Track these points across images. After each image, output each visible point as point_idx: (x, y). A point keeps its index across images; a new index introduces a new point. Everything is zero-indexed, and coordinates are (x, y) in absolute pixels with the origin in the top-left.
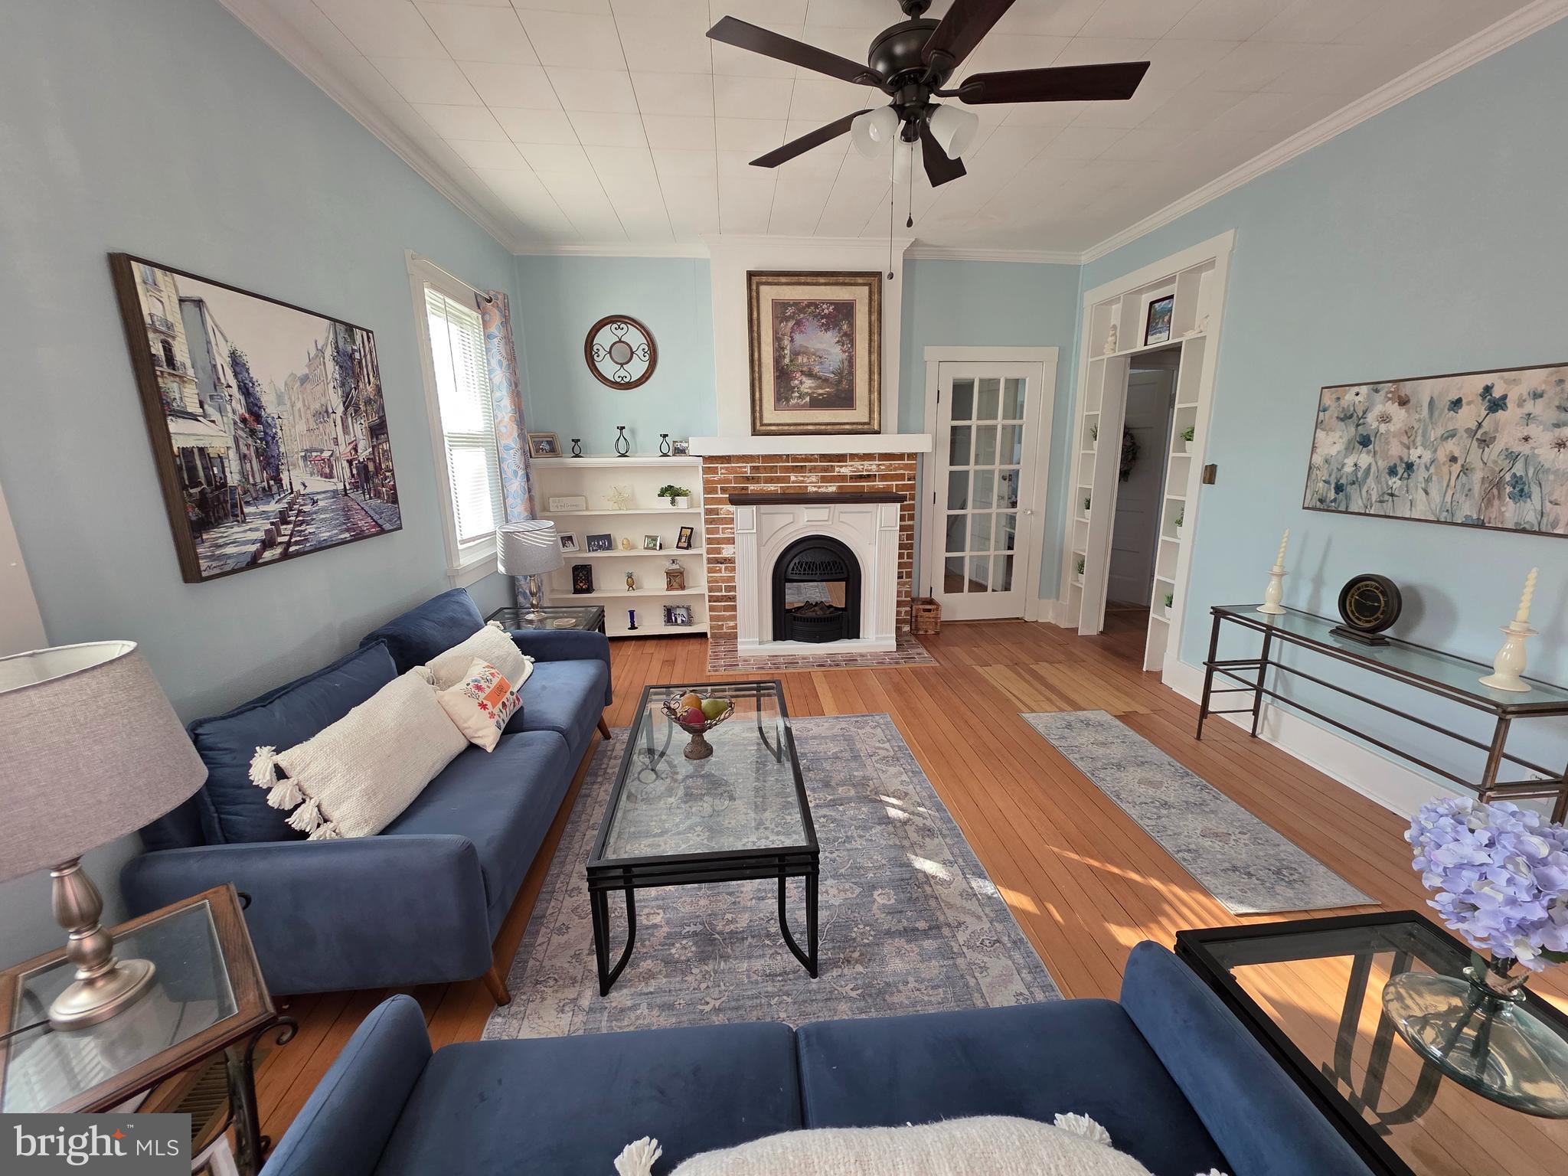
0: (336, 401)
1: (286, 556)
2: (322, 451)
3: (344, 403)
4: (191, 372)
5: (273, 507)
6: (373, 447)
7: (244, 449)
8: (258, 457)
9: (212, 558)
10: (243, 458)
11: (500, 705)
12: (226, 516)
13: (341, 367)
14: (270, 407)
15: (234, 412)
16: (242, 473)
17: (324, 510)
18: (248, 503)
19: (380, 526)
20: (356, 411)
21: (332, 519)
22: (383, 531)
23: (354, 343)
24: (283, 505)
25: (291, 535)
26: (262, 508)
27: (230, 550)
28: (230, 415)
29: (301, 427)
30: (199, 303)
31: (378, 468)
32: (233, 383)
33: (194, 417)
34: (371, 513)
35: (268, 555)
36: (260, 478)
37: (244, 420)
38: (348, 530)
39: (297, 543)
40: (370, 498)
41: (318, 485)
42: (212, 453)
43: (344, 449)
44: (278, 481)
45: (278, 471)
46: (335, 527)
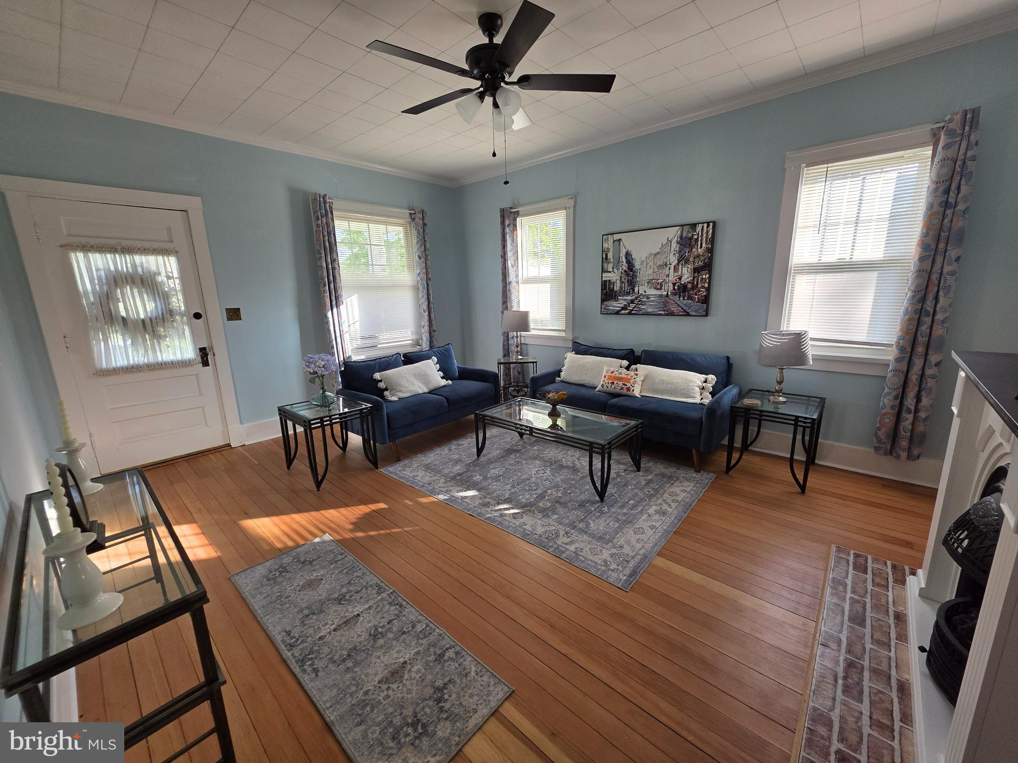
0: (674, 260)
1: (630, 314)
2: (658, 280)
3: (678, 260)
4: (612, 260)
5: (629, 298)
6: (694, 278)
7: (623, 280)
8: (628, 282)
9: (605, 309)
10: (622, 282)
12: (612, 298)
13: (681, 245)
14: (637, 265)
15: (622, 269)
16: (621, 287)
17: (652, 301)
18: (620, 296)
19: (686, 312)
20: (685, 263)
21: (656, 305)
22: (688, 315)
23: (695, 231)
24: (633, 298)
25: (634, 308)
26: (625, 298)
27: (611, 308)
28: (621, 270)
29: (651, 271)
30: (620, 240)
31: (694, 287)
32: (624, 261)
33: (610, 272)
34: (683, 306)
35: (623, 312)
36: (626, 288)
37: (625, 271)
38: (664, 311)
39: (635, 310)
40: (684, 299)
41: (652, 292)
42: (612, 281)
43: (672, 277)
44: (633, 290)
45: (634, 287)
46: (657, 308)
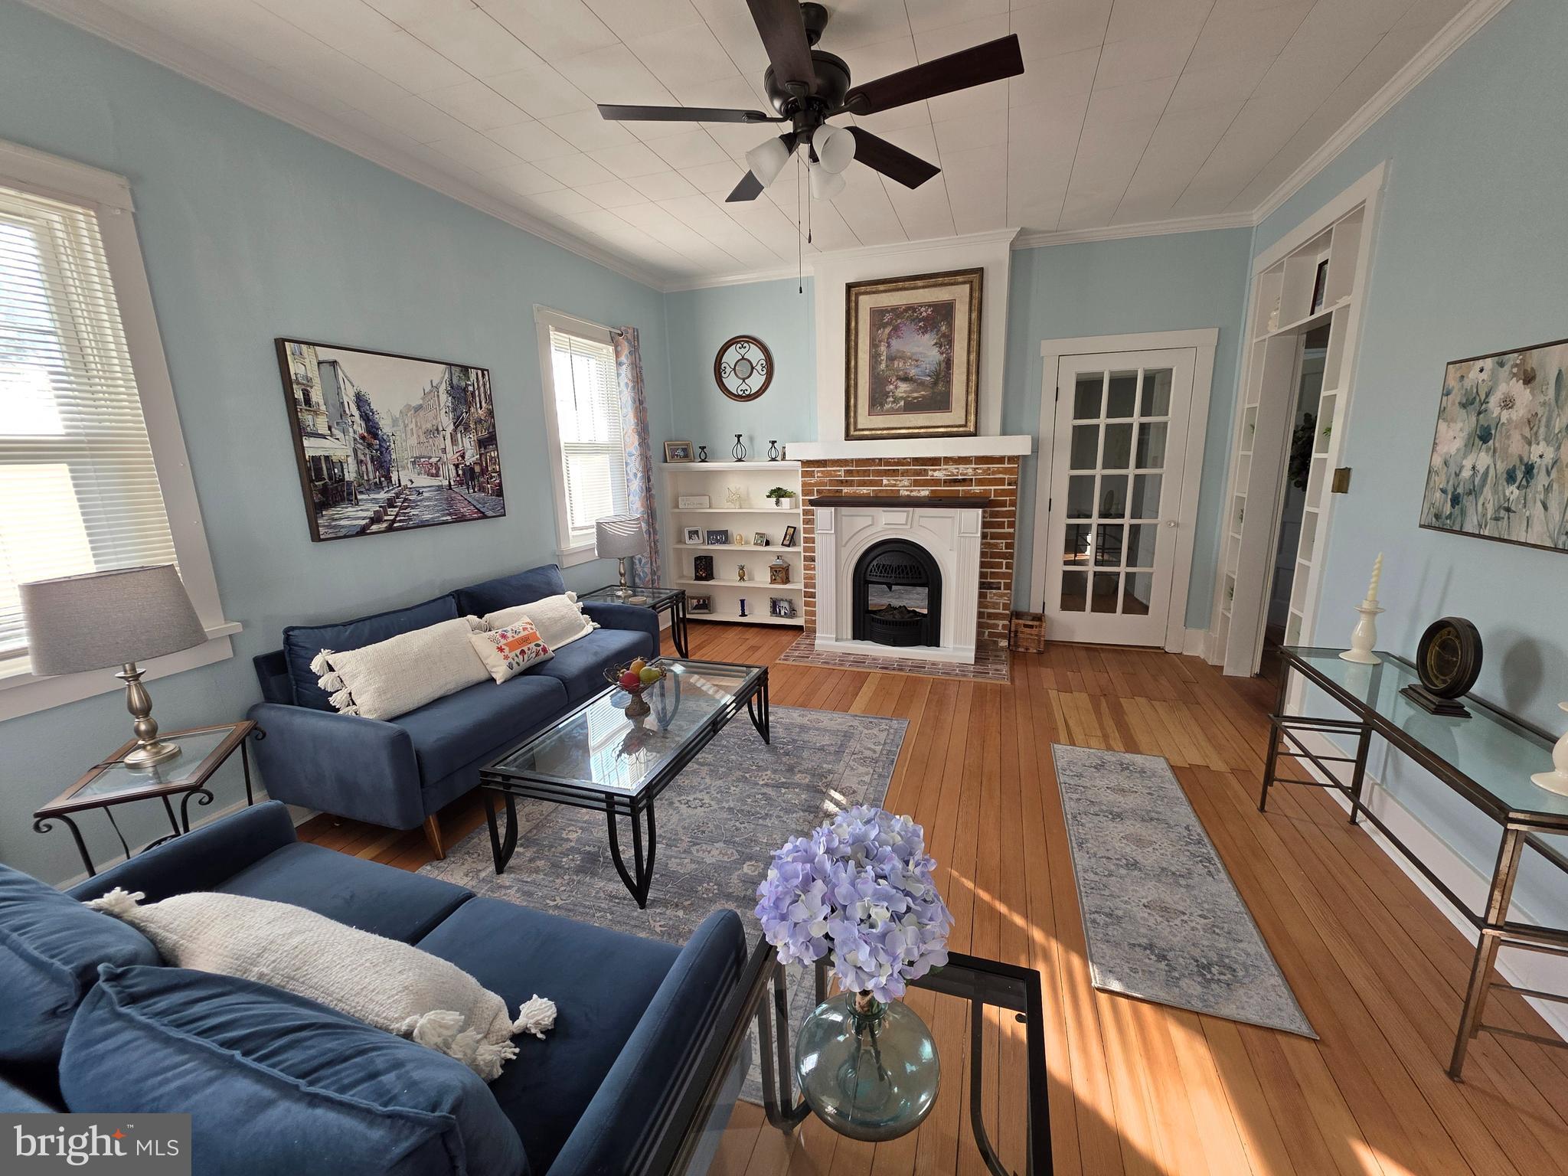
0: (447, 422)
1: (390, 529)
2: (430, 458)
3: (454, 424)
4: (323, 408)
5: (383, 495)
6: (481, 455)
7: (362, 457)
8: (372, 462)
9: (329, 527)
10: (360, 462)
11: (518, 652)
12: (343, 500)
13: (454, 398)
14: (386, 427)
15: (355, 432)
16: (360, 474)
17: (428, 499)
18: (361, 493)
19: (483, 513)
20: (465, 429)
21: (436, 505)
22: (484, 517)
23: (469, 379)
24: (392, 494)
25: (396, 516)
26: (373, 496)
27: (343, 523)
28: (352, 434)
29: (413, 441)
30: (334, 363)
31: (484, 471)
32: (356, 413)
33: (324, 437)
34: (475, 503)
35: (374, 528)
36: (372, 475)
37: (363, 438)
38: (450, 514)
39: (400, 521)
40: (474, 492)
41: (423, 481)
42: (335, 459)
43: (451, 456)
44: (389, 479)
45: (389, 471)
46: (438, 511)
